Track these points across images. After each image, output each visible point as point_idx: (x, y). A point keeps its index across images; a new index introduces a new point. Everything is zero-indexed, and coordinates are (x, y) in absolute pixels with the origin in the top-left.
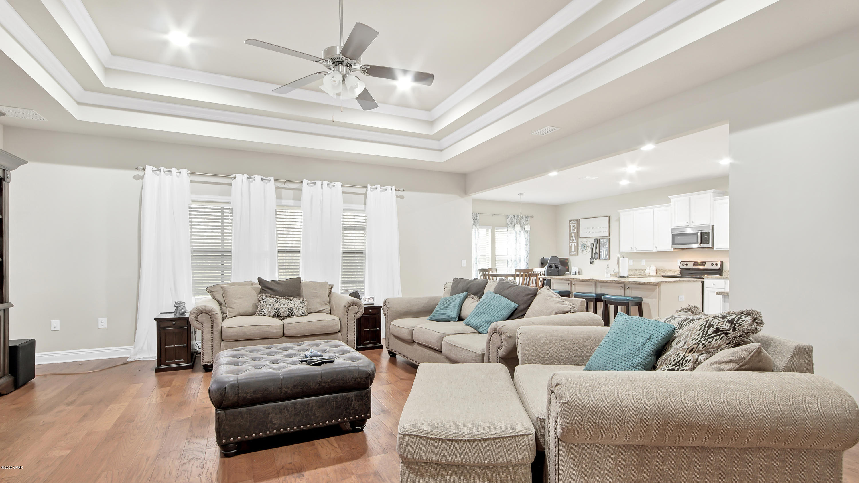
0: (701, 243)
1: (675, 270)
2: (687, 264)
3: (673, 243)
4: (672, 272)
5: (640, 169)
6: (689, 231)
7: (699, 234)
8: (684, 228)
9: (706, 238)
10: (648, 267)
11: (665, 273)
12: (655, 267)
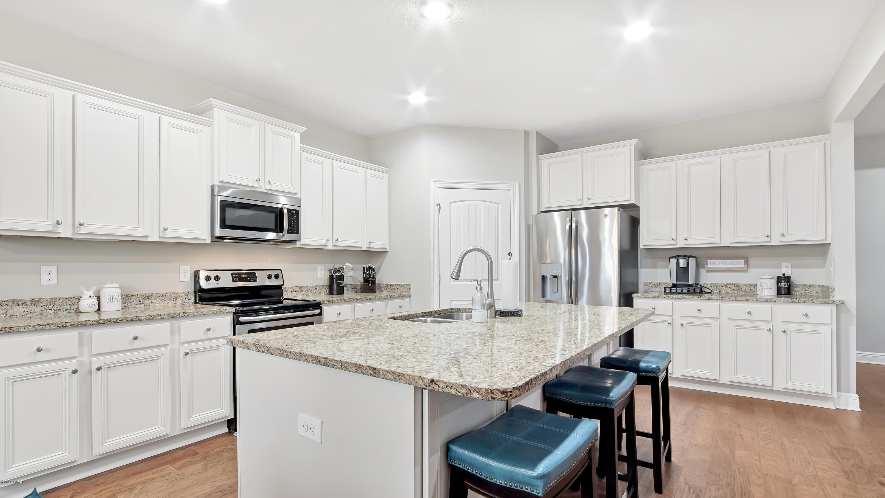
0: (288, 232)
2: (217, 278)
3: (223, 223)
4: (169, 299)
7: (285, 211)
9: (294, 223)
10: (88, 291)
11: (146, 303)
12: (120, 288)
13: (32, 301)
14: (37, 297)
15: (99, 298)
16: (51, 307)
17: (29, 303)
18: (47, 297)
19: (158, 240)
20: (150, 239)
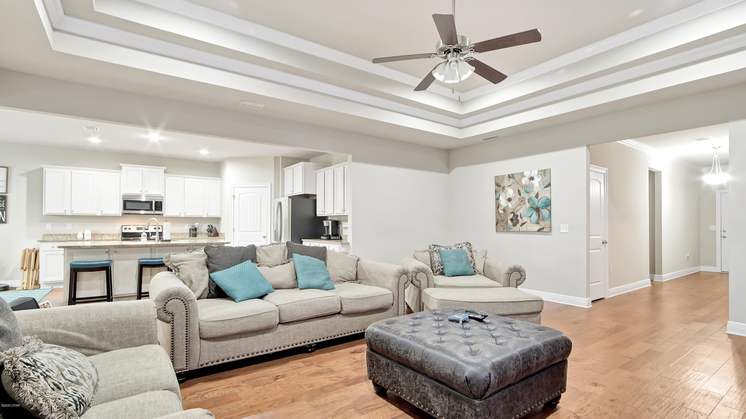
0: (156, 210)
1: (114, 234)
2: (130, 229)
3: (125, 208)
4: (111, 236)
5: (162, 138)
6: (143, 199)
7: (154, 202)
8: (139, 196)
9: (159, 207)
10: (80, 232)
11: (102, 237)
12: (91, 231)
13: (64, 234)
14: (65, 233)
15: (84, 234)
16: (69, 237)
17: (63, 235)
18: (68, 234)
19: (100, 215)
20: (97, 215)
